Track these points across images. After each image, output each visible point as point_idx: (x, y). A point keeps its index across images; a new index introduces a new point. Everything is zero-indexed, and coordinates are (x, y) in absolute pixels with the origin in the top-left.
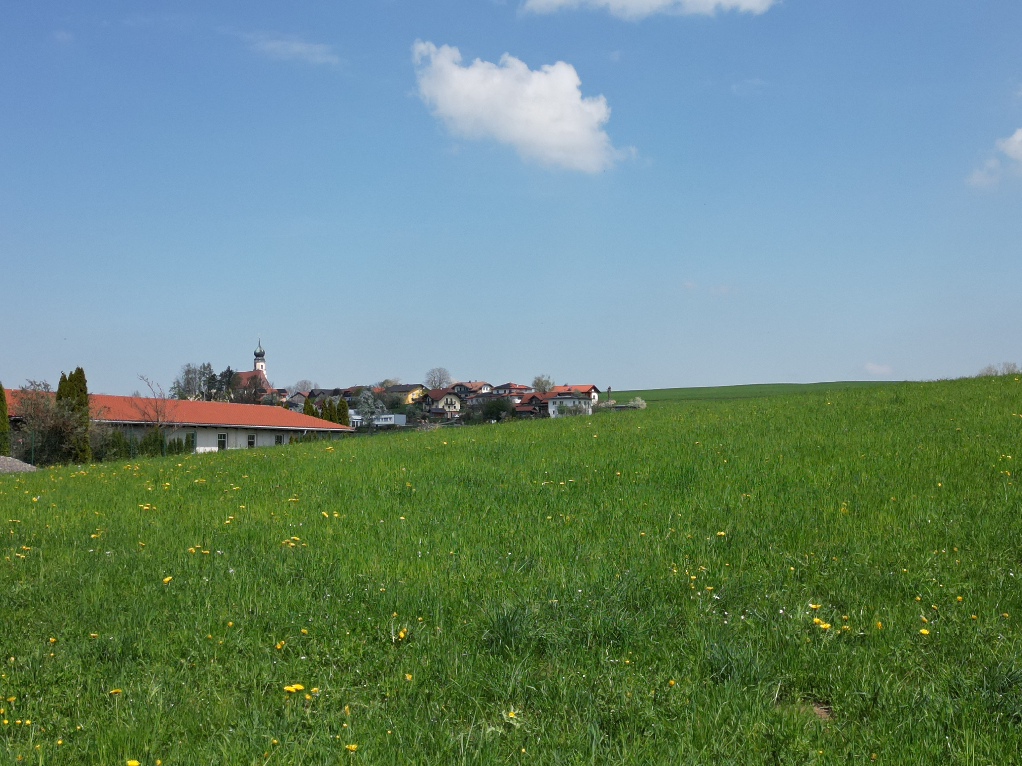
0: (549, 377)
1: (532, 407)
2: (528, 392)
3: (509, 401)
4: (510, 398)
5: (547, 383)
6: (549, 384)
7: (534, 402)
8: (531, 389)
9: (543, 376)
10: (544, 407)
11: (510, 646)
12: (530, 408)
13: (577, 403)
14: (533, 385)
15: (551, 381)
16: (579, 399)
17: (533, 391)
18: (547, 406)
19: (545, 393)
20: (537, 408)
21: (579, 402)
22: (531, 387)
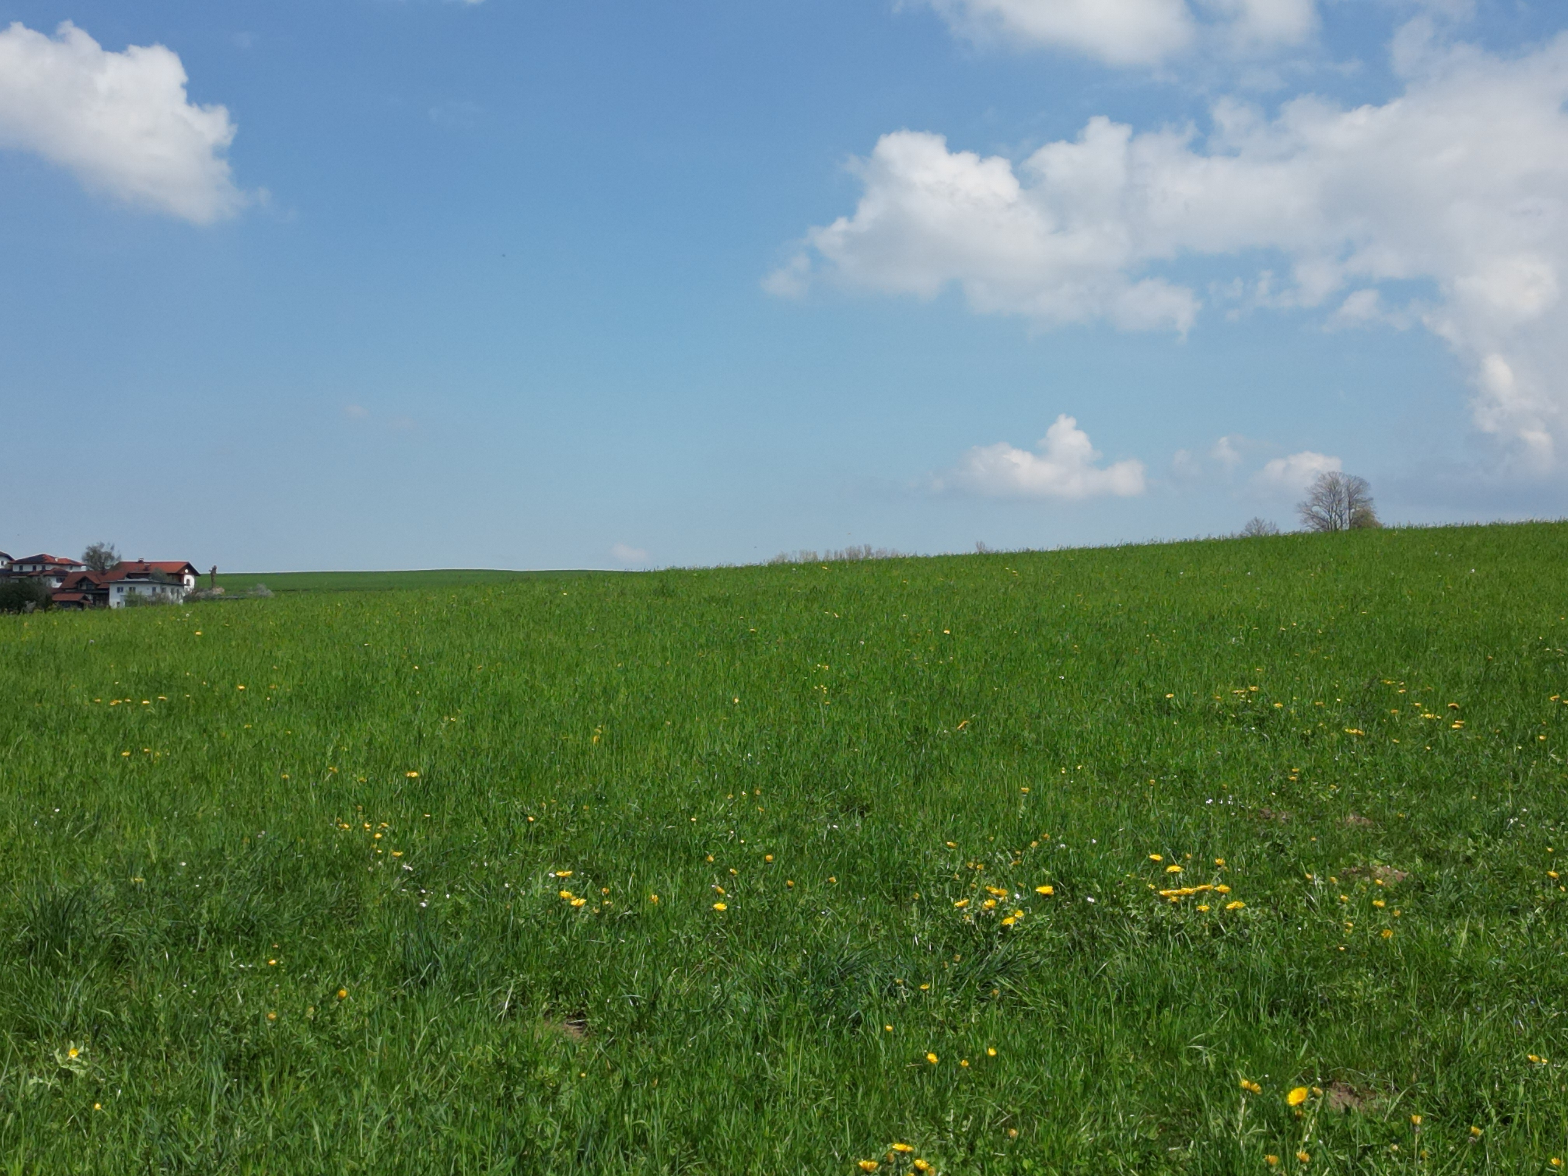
0: (112, 548)
1: (81, 595)
2: (74, 570)
3: (40, 583)
4: (43, 580)
5: (109, 556)
6: (112, 558)
7: (84, 588)
8: (79, 565)
9: (102, 545)
10: (102, 596)
11: (65, 951)
12: (78, 597)
13: (158, 590)
14: (84, 560)
15: (115, 554)
16: (162, 583)
17: (83, 569)
18: (107, 595)
19: (104, 572)
20: (90, 597)
21: (163, 590)
22: (80, 561)
